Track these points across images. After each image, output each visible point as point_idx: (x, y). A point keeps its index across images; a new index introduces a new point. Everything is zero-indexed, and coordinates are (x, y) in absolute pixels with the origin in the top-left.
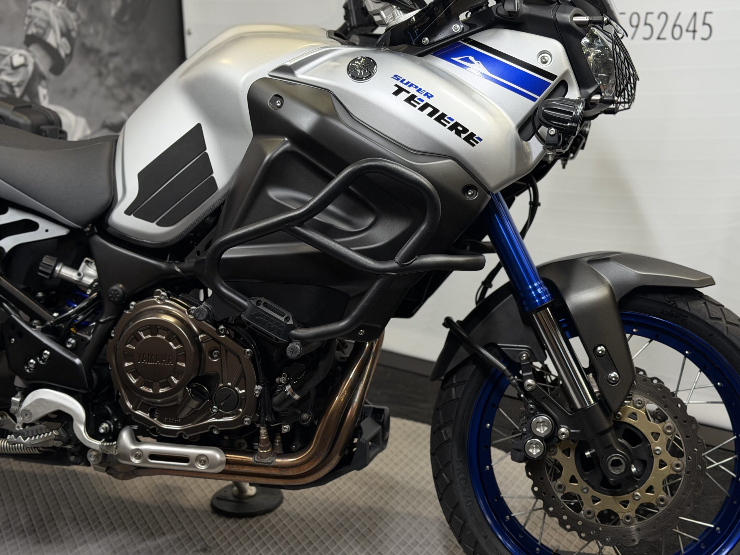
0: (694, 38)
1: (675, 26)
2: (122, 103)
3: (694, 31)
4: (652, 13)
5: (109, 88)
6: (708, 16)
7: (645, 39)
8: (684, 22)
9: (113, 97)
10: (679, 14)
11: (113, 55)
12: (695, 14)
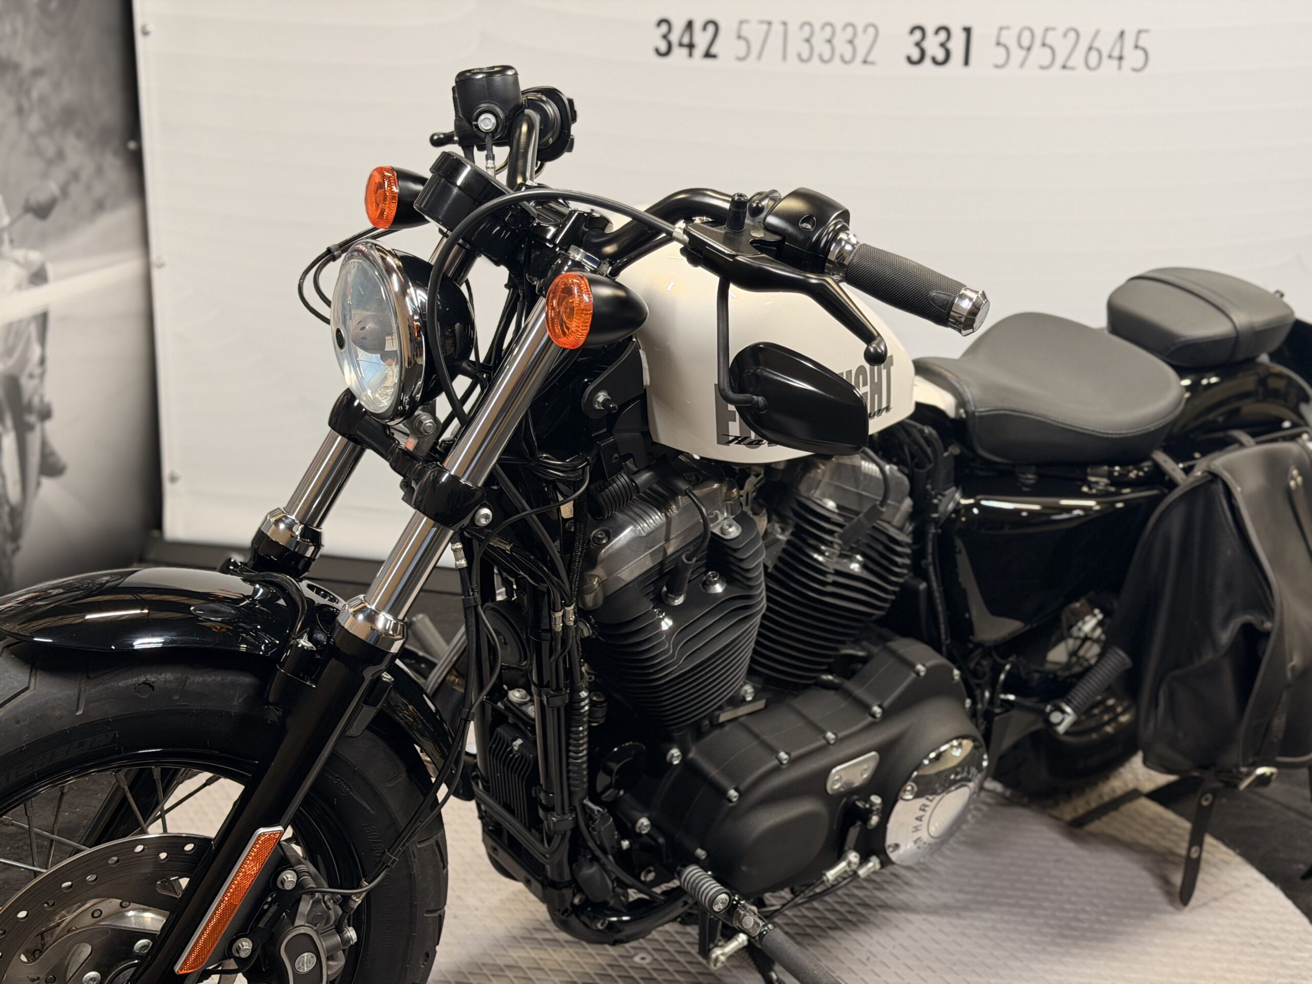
0: (1120, 67)
1: (1090, 48)
2: (50, 162)
3: (1121, 58)
4: (1053, 29)
5: (33, 137)
6: (1143, 36)
7: (1042, 68)
8: (1105, 43)
9: (38, 152)
10: (1097, 33)
11: (38, 73)
12: (1122, 34)
